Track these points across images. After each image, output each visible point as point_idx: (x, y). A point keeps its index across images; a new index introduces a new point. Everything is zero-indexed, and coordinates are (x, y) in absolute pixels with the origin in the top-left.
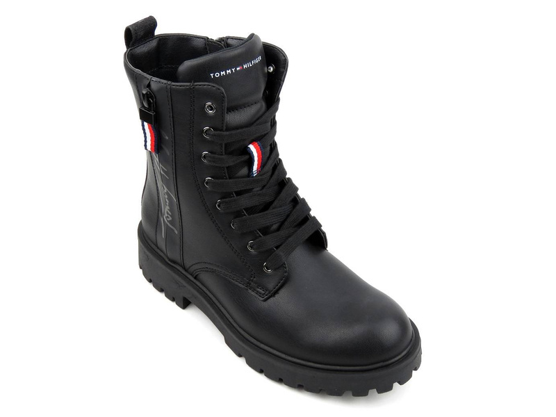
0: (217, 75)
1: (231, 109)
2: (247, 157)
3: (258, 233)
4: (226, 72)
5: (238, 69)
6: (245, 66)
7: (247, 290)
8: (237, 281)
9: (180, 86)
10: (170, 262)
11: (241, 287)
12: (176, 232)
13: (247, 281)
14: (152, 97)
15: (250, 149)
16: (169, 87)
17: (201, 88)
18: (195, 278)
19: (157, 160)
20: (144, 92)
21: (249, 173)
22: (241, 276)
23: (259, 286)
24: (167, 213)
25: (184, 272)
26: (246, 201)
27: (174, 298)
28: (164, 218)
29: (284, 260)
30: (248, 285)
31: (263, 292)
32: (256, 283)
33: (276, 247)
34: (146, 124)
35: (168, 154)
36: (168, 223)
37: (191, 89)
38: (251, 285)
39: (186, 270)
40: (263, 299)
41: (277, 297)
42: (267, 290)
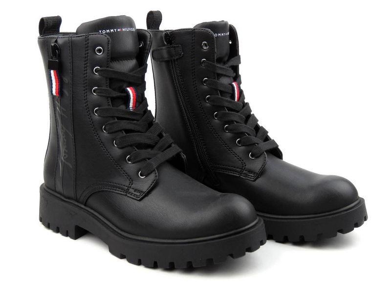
0: (104, 32)
1: (114, 59)
3: (134, 149)
4: (110, 31)
5: (119, 30)
6: (124, 30)
7: (126, 195)
8: (118, 191)
9: (79, 37)
10: (65, 199)
11: (121, 194)
12: (71, 167)
13: (127, 188)
14: (58, 49)
15: (127, 90)
16: (70, 38)
17: (94, 36)
18: (85, 205)
19: (59, 105)
20: (53, 45)
21: (126, 109)
22: (121, 185)
23: (135, 190)
24: (65, 152)
25: (76, 203)
26: (125, 125)
27: (67, 231)
28: (61, 159)
29: (155, 167)
30: (127, 191)
31: (139, 194)
32: (133, 189)
33: (149, 159)
34: (52, 72)
35: (68, 95)
36: (66, 162)
37: (86, 38)
38: (129, 191)
39: (78, 201)
40: (139, 199)
41: (150, 195)
42: (142, 192)
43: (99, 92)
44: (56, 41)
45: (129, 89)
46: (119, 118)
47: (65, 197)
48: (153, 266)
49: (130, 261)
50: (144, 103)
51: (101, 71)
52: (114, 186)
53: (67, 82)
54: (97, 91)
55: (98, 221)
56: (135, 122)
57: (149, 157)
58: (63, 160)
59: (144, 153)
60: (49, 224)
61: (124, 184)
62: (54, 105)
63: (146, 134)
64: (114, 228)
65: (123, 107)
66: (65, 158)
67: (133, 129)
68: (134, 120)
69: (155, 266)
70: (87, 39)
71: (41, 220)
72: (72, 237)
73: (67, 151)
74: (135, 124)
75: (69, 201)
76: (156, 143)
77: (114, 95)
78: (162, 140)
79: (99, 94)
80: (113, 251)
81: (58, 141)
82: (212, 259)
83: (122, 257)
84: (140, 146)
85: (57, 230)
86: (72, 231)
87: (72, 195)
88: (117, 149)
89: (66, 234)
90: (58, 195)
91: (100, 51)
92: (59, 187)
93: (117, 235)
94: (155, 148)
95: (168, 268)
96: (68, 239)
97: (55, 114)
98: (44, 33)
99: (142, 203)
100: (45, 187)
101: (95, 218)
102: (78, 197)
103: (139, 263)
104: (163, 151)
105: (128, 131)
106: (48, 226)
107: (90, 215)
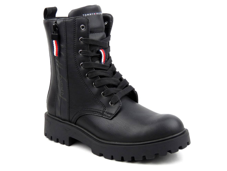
0: (86, 15)
1: (92, 32)
2: (99, 54)
3: (106, 87)
4: (89, 15)
5: (94, 14)
6: (97, 14)
7: (102, 117)
8: (97, 114)
9: (70, 19)
10: (62, 121)
11: (99, 116)
12: (66, 100)
13: (102, 112)
14: (57, 27)
15: (100, 51)
16: (65, 20)
17: (79, 18)
18: (75, 124)
19: (58, 62)
20: (54, 24)
21: (100, 63)
22: (99, 110)
23: (108, 113)
24: (62, 91)
25: (69, 123)
26: (100, 73)
27: (64, 141)
28: (60, 96)
29: (119, 99)
30: (102, 114)
31: (110, 116)
32: (106, 112)
33: (115, 94)
34: (54, 41)
35: (64, 55)
36: (62, 97)
37: (74, 19)
38: (104, 114)
39: (70, 122)
40: (110, 118)
41: (117, 116)
42: (112, 114)
43: (83, 53)
44: (56, 22)
45: (101, 51)
46: (96, 69)
47: (62, 120)
48: (121, 160)
49: (106, 157)
50: (109, 59)
51: (84, 40)
52: (94, 111)
53: (63, 47)
54: (82, 52)
55: (84, 133)
56: (105, 71)
57: (115, 92)
58: (61, 96)
59: (112, 90)
60: (51, 137)
61: (100, 110)
62: (55, 62)
63: (113, 78)
64: (95, 137)
65: (98, 62)
66: (62, 95)
67: (105, 75)
68: (104, 70)
69: (122, 160)
70: (74, 21)
71: (46, 135)
72: (67, 145)
73: (63, 90)
74: (105, 72)
75: (65, 122)
76: (119, 84)
77: (93, 55)
78: (122, 82)
79: (83, 54)
80: (95, 152)
81: (57, 85)
82: (158, 154)
83: (101, 155)
84: (110, 86)
85: (57, 141)
86: (67, 141)
87: (66, 118)
88: (96, 88)
89: (63, 143)
90: (58, 119)
91: (83, 27)
92: (58, 114)
93: (97, 141)
94: (118, 87)
95: (131, 160)
96: (65, 146)
97: (55, 67)
98: (47, 17)
99: (112, 121)
100: (48, 114)
101: (82, 132)
102: (71, 119)
103: (112, 158)
104: (123, 89)
105: (102, 77)
106: (51, 139)
107: (79, 130)
